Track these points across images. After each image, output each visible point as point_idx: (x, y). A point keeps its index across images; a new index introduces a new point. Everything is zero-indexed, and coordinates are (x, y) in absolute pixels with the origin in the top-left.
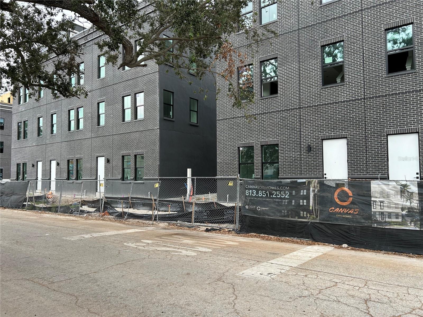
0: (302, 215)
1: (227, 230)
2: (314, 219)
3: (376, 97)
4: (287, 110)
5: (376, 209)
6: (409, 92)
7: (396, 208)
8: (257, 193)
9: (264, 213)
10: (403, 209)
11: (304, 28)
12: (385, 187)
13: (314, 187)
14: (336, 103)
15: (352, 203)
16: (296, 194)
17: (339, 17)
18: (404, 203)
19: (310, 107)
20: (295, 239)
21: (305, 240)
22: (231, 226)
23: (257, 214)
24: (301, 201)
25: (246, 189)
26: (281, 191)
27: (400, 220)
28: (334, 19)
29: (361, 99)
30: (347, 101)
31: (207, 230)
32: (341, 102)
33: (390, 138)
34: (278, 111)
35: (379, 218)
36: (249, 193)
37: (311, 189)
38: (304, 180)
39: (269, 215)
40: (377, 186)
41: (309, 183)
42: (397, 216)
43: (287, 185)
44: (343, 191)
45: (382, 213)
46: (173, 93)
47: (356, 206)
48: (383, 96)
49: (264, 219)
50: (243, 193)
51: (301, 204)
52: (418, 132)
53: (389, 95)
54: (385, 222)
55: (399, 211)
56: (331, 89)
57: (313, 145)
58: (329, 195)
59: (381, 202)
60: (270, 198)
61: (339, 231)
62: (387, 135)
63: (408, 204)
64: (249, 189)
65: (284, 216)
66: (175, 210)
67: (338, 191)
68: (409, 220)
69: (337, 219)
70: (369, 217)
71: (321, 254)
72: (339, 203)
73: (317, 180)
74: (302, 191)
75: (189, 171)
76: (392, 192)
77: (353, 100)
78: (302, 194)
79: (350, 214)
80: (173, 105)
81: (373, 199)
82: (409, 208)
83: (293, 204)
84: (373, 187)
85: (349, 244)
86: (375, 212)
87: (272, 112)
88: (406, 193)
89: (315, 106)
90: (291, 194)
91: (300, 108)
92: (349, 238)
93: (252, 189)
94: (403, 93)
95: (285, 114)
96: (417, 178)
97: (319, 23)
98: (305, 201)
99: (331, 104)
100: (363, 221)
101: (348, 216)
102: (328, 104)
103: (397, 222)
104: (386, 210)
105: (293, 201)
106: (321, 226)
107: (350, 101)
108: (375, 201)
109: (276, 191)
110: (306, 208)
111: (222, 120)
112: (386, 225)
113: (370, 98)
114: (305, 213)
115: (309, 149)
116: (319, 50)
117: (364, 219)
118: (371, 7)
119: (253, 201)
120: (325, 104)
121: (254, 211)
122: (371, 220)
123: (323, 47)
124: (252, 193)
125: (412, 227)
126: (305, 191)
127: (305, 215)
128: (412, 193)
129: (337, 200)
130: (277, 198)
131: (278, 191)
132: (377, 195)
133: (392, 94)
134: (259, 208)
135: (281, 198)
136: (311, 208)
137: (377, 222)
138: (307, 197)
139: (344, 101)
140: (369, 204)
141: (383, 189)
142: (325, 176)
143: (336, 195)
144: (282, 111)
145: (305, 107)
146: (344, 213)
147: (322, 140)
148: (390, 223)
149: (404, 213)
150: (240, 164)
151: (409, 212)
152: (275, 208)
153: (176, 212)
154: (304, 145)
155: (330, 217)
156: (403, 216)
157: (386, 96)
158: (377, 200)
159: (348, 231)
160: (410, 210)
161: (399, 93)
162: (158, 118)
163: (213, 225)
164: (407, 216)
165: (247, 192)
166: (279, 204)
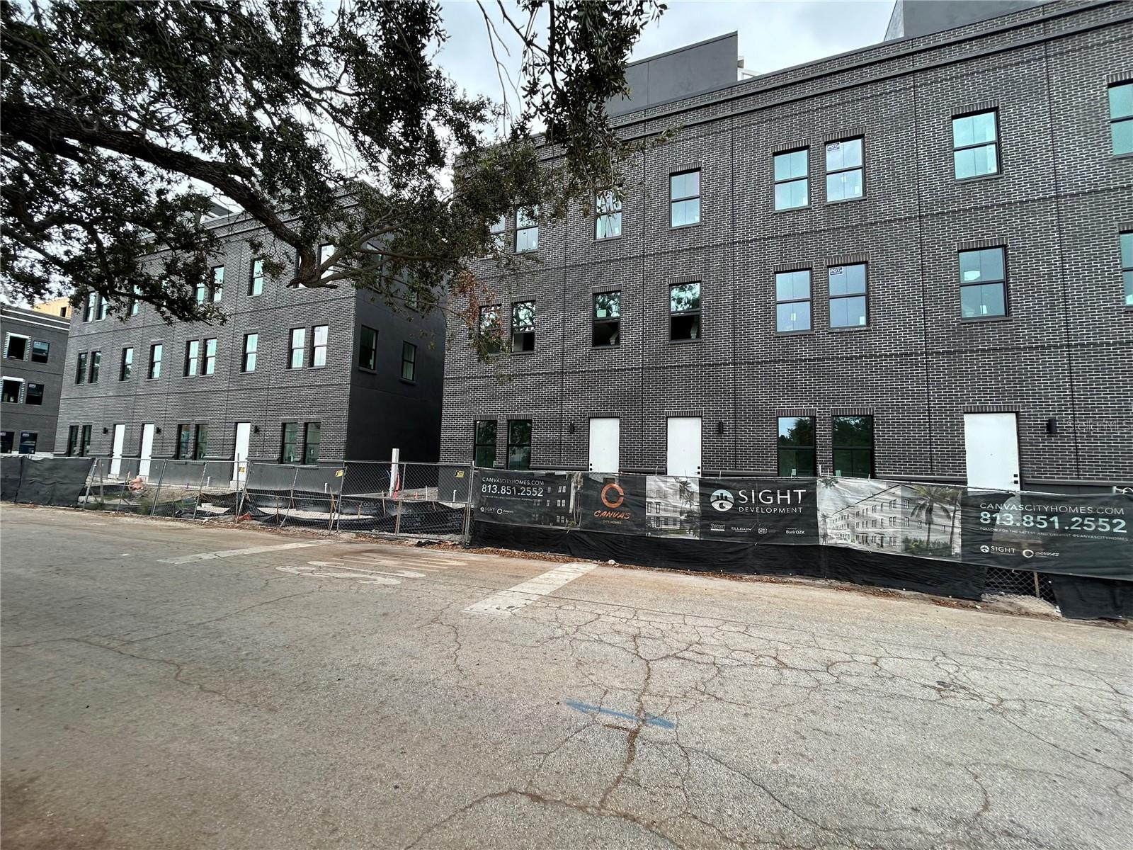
0: (558, 521)
1: (450, 544)
2: (573, 526)
3: (656, 368)
4: (545, 373)
5: (650, 513)
6: (694, 366)
7: (674, 511)
8: (499, 489)
9: (506, 517)
10: (681, 513)
11: (573, 266)
12: (662, 485)
13: (577, 482)
14: (608, 370)
15: (623, 505)
16: (552, 491)
17: (617, 260)
18: (683, 506)
19: (576, 372)
20: (548, 555)
21: (559, 556)
22: (457, 538)
23: (496, 520)
24: (559, 501)
25: (483, 483)
26: (532, 487)
27: (678, 527)
28: (610, 261)
29: (639, 368)
30: (622, 370)
31: (420, 545)
32: (615, 369)
33: (670, 421)
34: (533, 374)
35: (654, 525)
36: (488, 488)
37: (573, 485)
38: (564, 473)
39: (513, 521)
40: (653, 483)
41: (571, 476)
42: (675, 521)
43: (541, 478)
44: (613, 488)
45: (658, 518)
46: (377, 332)
47: (627, 509)
48: (664, 367)
49: (506, 526)
50: (477, 489)
51: (559, 505)
52: (701, 417)
53: (671, 366)
54: (661, 530)
55: (677, 515)
56: (602, 352)
57: (578, 424)
58: (595, 494)
59: (658, 504)
60: (517, 496)
61: (606, 542)
62: (667, 417)
63: (688, 506)
64: (488, 483)
65: (535, 523)
66: (368, 512)
67: (607, 488)
68: (687, 526)
69: (603, 527)
70: (643, 523)
71: (581, 574)
72: (607, 504)
73: (580, 473)
74: (560, 487)
75: (395, 453)
76: (670, 491)
77: (628, 369)
78: (560, 491)
79: (620, 518)
80: (375, 350)
81: (648, 500)
82: (688, 512)
83: (548, 505)
84: (649, 484)
85: (617, 561)
86: (650, 517)
87: (525, 374)
88: (686, 492)
89: (582, 372)
90: (545, 490)
91: (562, 373)
92: (616, 551)
93: (492, 484)
94: (686, 366)
95: (542, 379)
96: (699, 473)
97: (591, 263)
98: (564, 501)
99: (602, 371)
100: (635, 528)
101: (618, 523)
102: (598, 371)
103: (674, 530)
104: (663, 514)
105: (548, 501)
106: (584, 536)
107: (625, 369)
108: (650, 503)
109: (526, 486)
110: (564, 512)
111: (452, 379)
112: (662, 534)
113: (649, 368)
114: (563, 518)
115: (572, 429)
116: (590, 299)
117: (637, 525)
118: (654, 254)
119: (493, 501)
120: (595, 371)
121: (493, 515)
122: (645, 527)
123: (596, 295)
124: (492, 489)
125: (690, 536)
126: (564, 487)
127: (563, 521)
128: (692, 493)
129: (604, 501)
130: (526, 497)
131: (528, 486)
132: (653, 495)
133: (675, 366)
134: (500, 511)
135: (531, 497)
136: (571, 511)
137: (651, 530)
138: (566, 497)
139: (618, 370)
140: (643, 506)
141: (660, 487)
142: (590, 467)
143: (603, 495)
144: (540, 374)
145: (569, 373)
146: (612, 519)
147: (589, 418)
148: (666, 531)
149: (683, 517)
150: (475, 446)
151: (688, 516)
152: (522, 510)
153: (370, 517)
154: (565, 424)
155: (595, 524)
156: (681, 522)
157: (667, 367)
158: (653, 501)
159: (616, 542)
160: (690, 513)
161: (682, 366)
162: (350, 368)
163: (430, 536)
164: (686, 521)
165: (484, 487)
166: (529, 505)
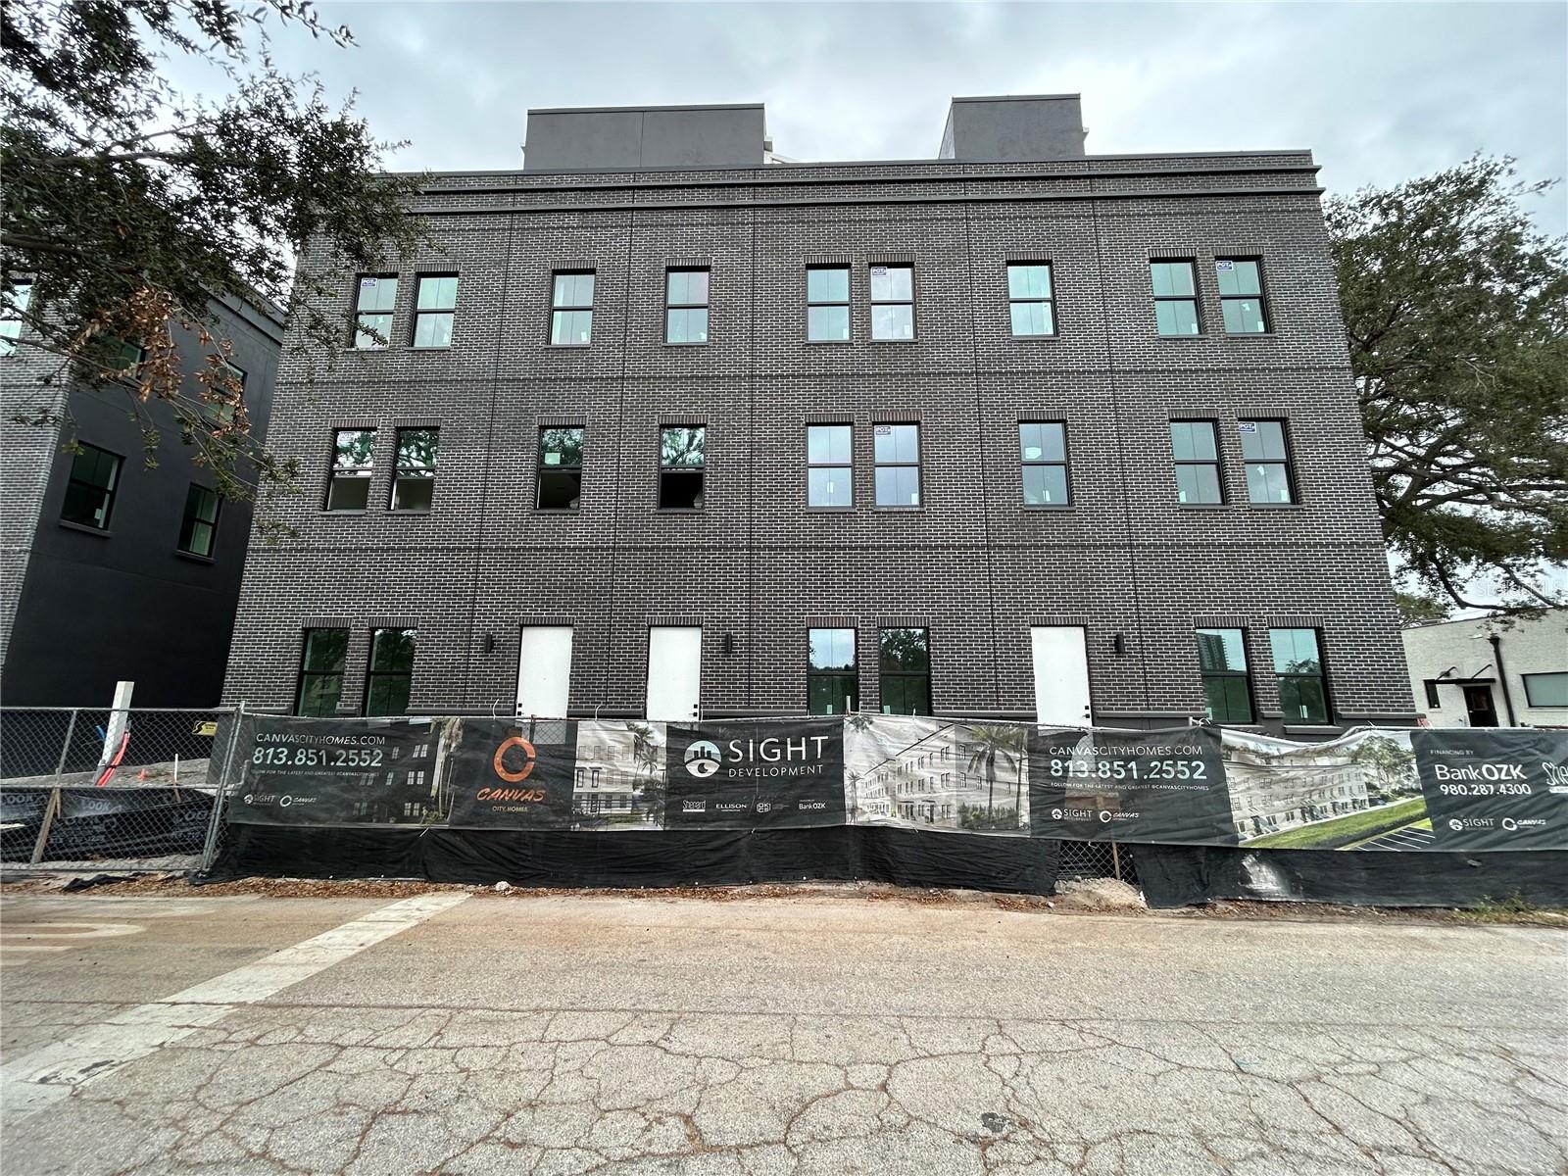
0: (407, 813)
1: (161, 876)
2: (437, 820)
3: (636, 549)
4: (448, 549)
5: (582, 787)
6: (692, 548)
7: (623, 783)
8: (291, 756)
9: (298, 813)
10: (635, 785)
11: (508, 380)
12: (604, 735)
13: (450, 737)
14: (558, 549)
15: (534, 775)
16: (401, 756)
17: (581, 379)
18: (640, 772)
19: (502, 549)
20: (381, 882)
21: (402, 882)
22: (184, 862)
23: (276, 819)
24: (411, 774)
25: (258, 745)
26: (361, 749)
27: (627, 810)
29: (608, 548)
30: (580, 549)
31: (76, 887)
32: (569, 548)
33: (654, 632)
34: (426, 549)
35: (586, 809)
36: (266, 756)
37: (442, 742)
38: (427, 720)
39: (312, 820)
40: (589, 733)
41: (440, 726)
42: (623, 800)
43: (380, 731)
44: (516, 747)
45: (594, 796)
46: (122, 459)
47: (539, 783)
48: (647, 549)
49: (296, 831)
50: (244, 754)
51: (410, 782)
52: (700, 626)
53: (658, 548)
54: (599, 817)
55: (628, 789)
56: (553, 519)
57: (500, 637)
58: (483, 756)
59: (596, 770)
60: (328, 768)
61: (496, 848)
62: (650, 627)
63: (646, 772)
64: (267, 745)
65: (359, 819)
66: (13, 817)
67: (505, 746)
68: (644, 807)
69: (492, 819)
70: (565, 805)
71: (416, 923)
72: (504, 776)
73: (458, 720)
74: (418, 748)
75: (123, 691)
76: (619, 747)
77: (592, 549)
78: (415, 755)
79: (525, 802)
80: (113, 494)
81: (578, 764)
82: (647, 782)
83: (389, 783)
84: (583, 736)
85: (513, 881)
86: (580, 796)
87: (410, 549)
88: (645, 748)
89: (513, 549)
90: (387, 755)
91: (479, 549)
92: (515, 864)
93: (276, 745)
94: (681, 548)
95: (441, 558)
96: (695, 715)
97: (540, 379)
98: (421, 774)
99: (547, 549)
100: (551, 818)
101: (521, 809)
102: (541, 549)
103: (621, 816)
104: (604, 788)
105: (391, 775)
106: (456, 840)
107: (586, 549)
108: (582, 769)
109: (347, 748)
110: (421, 795)
111: (264, 551)
112: (599, 825)
113: (624, 549)
114: (417, 806)
115: (490, 644)
116: (535, 434)
117: (555, 812)
118: (639, 378)
119: (273, 780)
120: (536, 549)
121: (271, 811)
122: (571, 815)
123: (543, 428)
124: (276, 756)
125: (649, 825)
126: (426, 747)
127: (416, 813)
128: (655, 748)
129: (499, 770)
130: (348, 769)
131: (353, 748)
132: (589, 755)
133: (664, 548)
134: (285, 802)
135: (358, 769)
136: (433, 793)
137: (586, 820)
138: (427, 765)
139: (574, 549)
140: (568, 777)
141: (601, 741)
142: (518, 709)
143: (498, 758)
144: (437, 549)
145: (491, 549)
146: (511, 802)
147: (522, 626)
148: (607, 819)
149: (638, 793)
151: (646, 790)
152: (334, 796)
153: (17, 825)
154: (478, 637)
155: (478, 814)
156: (635, 801)
157: (652, 549)
158: (587, 765)
159: (516, 846)
160: (650, 785)
161: (675, 548)
162: (33, 520)
164: (642, 799)
165: (258, 753)
166: (351, 785)
